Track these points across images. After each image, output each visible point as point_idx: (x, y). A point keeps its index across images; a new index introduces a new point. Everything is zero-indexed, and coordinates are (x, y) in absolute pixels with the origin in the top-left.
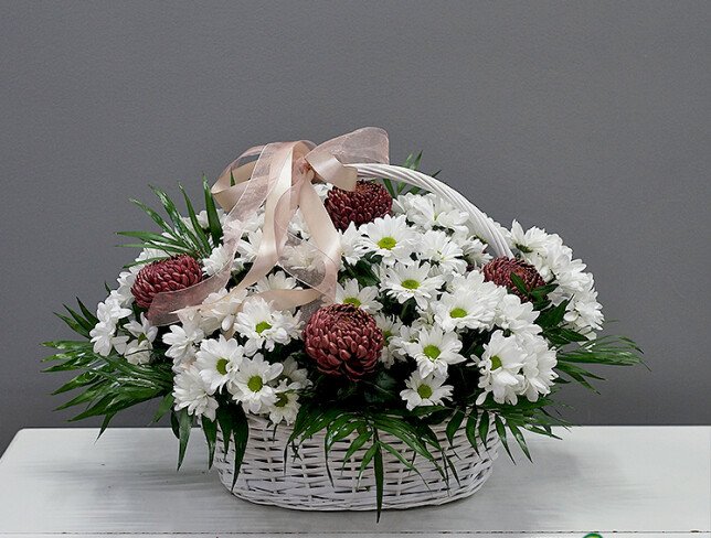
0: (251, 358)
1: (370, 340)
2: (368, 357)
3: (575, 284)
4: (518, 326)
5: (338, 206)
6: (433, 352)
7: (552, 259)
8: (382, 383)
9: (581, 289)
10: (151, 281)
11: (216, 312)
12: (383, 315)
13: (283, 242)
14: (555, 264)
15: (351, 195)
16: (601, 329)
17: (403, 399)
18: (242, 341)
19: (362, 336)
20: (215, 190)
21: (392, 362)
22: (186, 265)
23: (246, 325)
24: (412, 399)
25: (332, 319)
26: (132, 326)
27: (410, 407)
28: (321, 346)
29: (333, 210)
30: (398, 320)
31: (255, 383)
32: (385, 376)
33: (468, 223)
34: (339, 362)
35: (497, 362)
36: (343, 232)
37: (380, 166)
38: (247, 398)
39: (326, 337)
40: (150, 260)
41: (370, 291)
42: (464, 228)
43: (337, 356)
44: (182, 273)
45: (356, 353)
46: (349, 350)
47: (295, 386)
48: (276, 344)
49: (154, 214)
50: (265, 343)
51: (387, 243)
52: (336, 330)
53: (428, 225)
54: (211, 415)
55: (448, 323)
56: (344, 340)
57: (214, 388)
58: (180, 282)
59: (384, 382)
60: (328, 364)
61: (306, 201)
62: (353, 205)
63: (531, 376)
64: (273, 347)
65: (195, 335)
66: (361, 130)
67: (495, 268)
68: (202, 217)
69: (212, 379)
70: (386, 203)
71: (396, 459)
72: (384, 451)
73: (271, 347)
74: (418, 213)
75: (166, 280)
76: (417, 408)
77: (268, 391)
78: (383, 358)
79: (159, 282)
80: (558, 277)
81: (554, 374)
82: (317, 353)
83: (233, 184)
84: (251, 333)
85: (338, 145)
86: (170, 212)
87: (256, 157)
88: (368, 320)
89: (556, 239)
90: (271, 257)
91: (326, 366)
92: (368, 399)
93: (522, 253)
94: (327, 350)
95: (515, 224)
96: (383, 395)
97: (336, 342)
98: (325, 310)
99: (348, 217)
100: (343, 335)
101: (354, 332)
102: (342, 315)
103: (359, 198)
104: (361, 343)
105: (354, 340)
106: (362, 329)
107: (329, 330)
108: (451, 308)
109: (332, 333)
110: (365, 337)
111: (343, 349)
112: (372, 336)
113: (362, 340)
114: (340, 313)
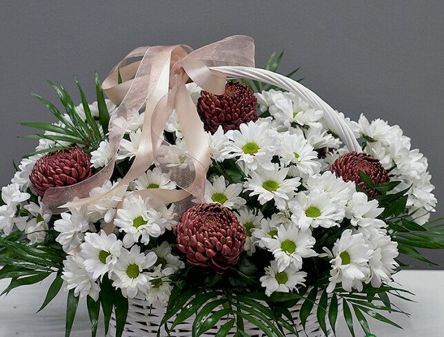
0: (129, 249)
1: (233, 239)
2: (231, 254)
3: (414, 174)
4: (365, 223)
5: (210, 106)
6: (289, 246)
7: (393, 151)
8: (245, 269)
9: (418, 177)
10: (45, 174)
11: (99, 208)
12: (246, 209)
13: (159, 143)
14: (397, 154)
15: (220, 97)
16: (434, 210)
17: (263, 285)
18: (121, 236)
19: (226, 236)
20: (106, 85)
21: (253, 250)
22: (76, 159)
23: (124, 220)
24: (270, 285)
25: (200, 221)
26: (31, 208)
27: (268, 293)
28: (189, 244)
29: (205, 109)
30: (260, 213)
31: (133, 271)
32: (247, 263)
33: (321, 120)
34: (205, 259)
35: (346, 258)
36: (213, 134)
37: (247, 69)
38: (125, 284)
39: (194, 237)
40: (46, 150)
41: (235, 188)
42: (319, 125)
43: (204, 254)
44: (72, 167)
45: (220, 251)
46: (214, 249)
47: (168, 271)
48: (151, 237)
49: (52, 106)
50: (141, 237)
51: (251, 148)
52: (204, 231)
53: (287, 123)
54: (95, 297)
55: (304, 222)
56: (210, 241)
57: (96, 277)
58: (70, 175)
59: (247, 269)
60: (195, 259)
61: (181, 104)
62: (222, 106)
63: (376, 267)
64: (148, 240)
65: (81, 226)
66: (230, 38)
67: (345, 164)
68: (94, 108)
69: (95, 268)
70: (252, 104)
71: (256, 327)
72: (245, 321)
73: (146, 241)
74: (279, 110)
75: (57, 173)
76: (275, 293)
77: (144, 279)
78: (246, 247)
79: (52, 175)
80: (399, 167)
81: (396, 263)
82: (186, 249)
83: (120, 82)
84: (128, 228)
85: (210, 51)
86: (66, 105)
87: (140, 58)
88: (232, 222)
89: (397, 130)
90: (148, 156)
91: (194, 260)
92: (233, 283)
93: (367, 143)
94: (195, 248)
95: (363, 118)
96: (245, 280)
97: (203, 242)
98: (194, 211)
99: (218, 116)
100: (210, 236)
101: (219, 233)
102: (209, 215)
103: (228, 100)
104: (225, 242)
105: (219, 240)
106: (226, 230)
107: (197, 230)
108: (306, 206)
109: (200, 233)
110: (229, 237)
111: (209, 248)
112: (235, 235)
113: (226, 240)
114: (208, 213)
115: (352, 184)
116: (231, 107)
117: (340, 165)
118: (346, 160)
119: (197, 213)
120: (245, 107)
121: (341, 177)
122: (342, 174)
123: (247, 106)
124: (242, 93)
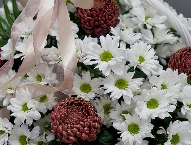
0: (20, 126)
1: (90, 128)
8: (104, 138)
15: (91, 10)
19: (84, 127)
23: (15, 107)
32: (106, 134)
39: (60, 127)
41: (97, 82)
43: (68, 139)
45: (80, 138)
47: (50, 138)
50: (25, 120)
51: (106, 57)
52: (67, 123)
53: (140, 25)
56: (72, 131)
62: (92, 16)
64: (32, 122)
67: (181, 59)
70: (114, 13)
82: (56, 133)
97: (67, 132)
98: (62, 105)
99: (89, 23)
100: (72, 128)
101: (79, 126)
102: (74, 108)
103: (96, 11)
104: (84, 132)
105: (79, 131)
106: (85, 122)
107: (63, 122)
108: (147, 99)
109: (65, 125)
110: (86, 128)
111: (71, 136)
112: (91, 125)
113: (84, 130)
114: (72, 107)
115: (184, 76)
116: (98, 17)
117: (177, 58)
118: (181, 55)
119: (64, 107)
120: (108, 16)
121: (177, 70)
122: (178, 66)
123: (110, 15)
124: (107, 4)
